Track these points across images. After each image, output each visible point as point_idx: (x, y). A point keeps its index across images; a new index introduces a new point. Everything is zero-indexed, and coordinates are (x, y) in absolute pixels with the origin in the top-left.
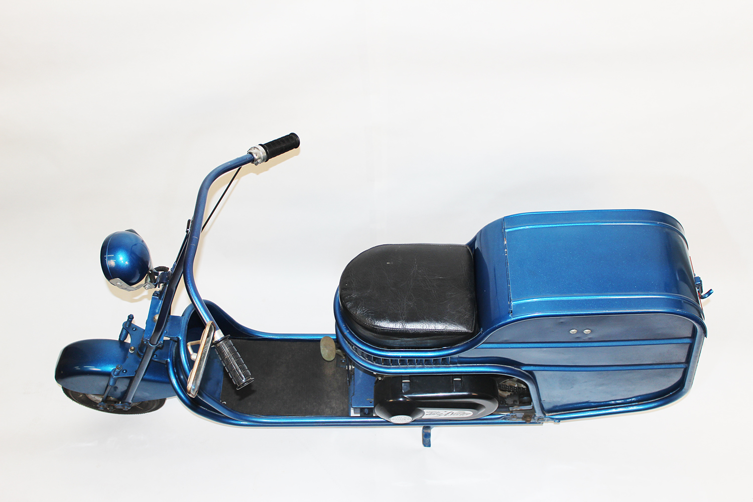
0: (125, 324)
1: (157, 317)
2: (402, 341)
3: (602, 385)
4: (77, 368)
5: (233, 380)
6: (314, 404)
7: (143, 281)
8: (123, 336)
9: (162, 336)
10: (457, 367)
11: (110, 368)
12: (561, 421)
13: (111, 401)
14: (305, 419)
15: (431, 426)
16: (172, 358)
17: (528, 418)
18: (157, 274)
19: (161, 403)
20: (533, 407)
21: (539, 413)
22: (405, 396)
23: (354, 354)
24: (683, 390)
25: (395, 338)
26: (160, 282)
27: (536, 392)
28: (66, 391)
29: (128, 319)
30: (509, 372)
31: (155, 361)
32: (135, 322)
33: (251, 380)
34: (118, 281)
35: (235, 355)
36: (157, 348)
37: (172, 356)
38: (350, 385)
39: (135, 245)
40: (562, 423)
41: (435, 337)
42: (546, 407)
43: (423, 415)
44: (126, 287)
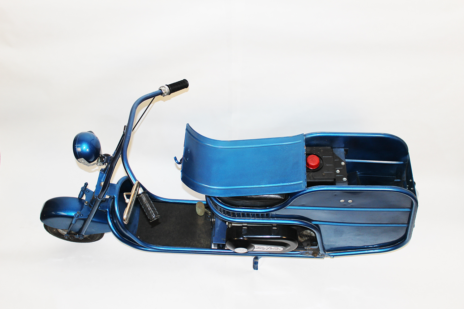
0: (82, 188)
1: (102, 184)
2: (243, 202)
3: (359, 235)
4: (53, 213)
5: (148, 216)
6: (191, 240)
7: (96, 161)
8: (81, 196)
9: (105, 195)
10: (275, 220)
11: (73, 214)
12: (335, 257)
13: (72, 234)
14: (185, 249)
15: (259, 256)
16: (110, 209)
17: (315, 254)
18: (104, 158)
19: (101, 236)
20: (318, 247)
21: (321, 252)
22: (244, 236)
23: (215, 210)
24: (406, 240)
25: (239, 200)
26: (106, 162)
27: (320, 238)
28: (46, 227)
29: (85, 185)
30: (304, 224)
31: (100, 210)
32: (89, 187)
33: (158, 217)
34: (82, 160)
35: (149, 203)
36: (102, 201)
37: (110, 208)
38: (212, 231)
39: (93, 140)
40: (335, 258)
41: (263, 200)
42: (326, 248)
43: (254, 249)
44: (87, 163)
